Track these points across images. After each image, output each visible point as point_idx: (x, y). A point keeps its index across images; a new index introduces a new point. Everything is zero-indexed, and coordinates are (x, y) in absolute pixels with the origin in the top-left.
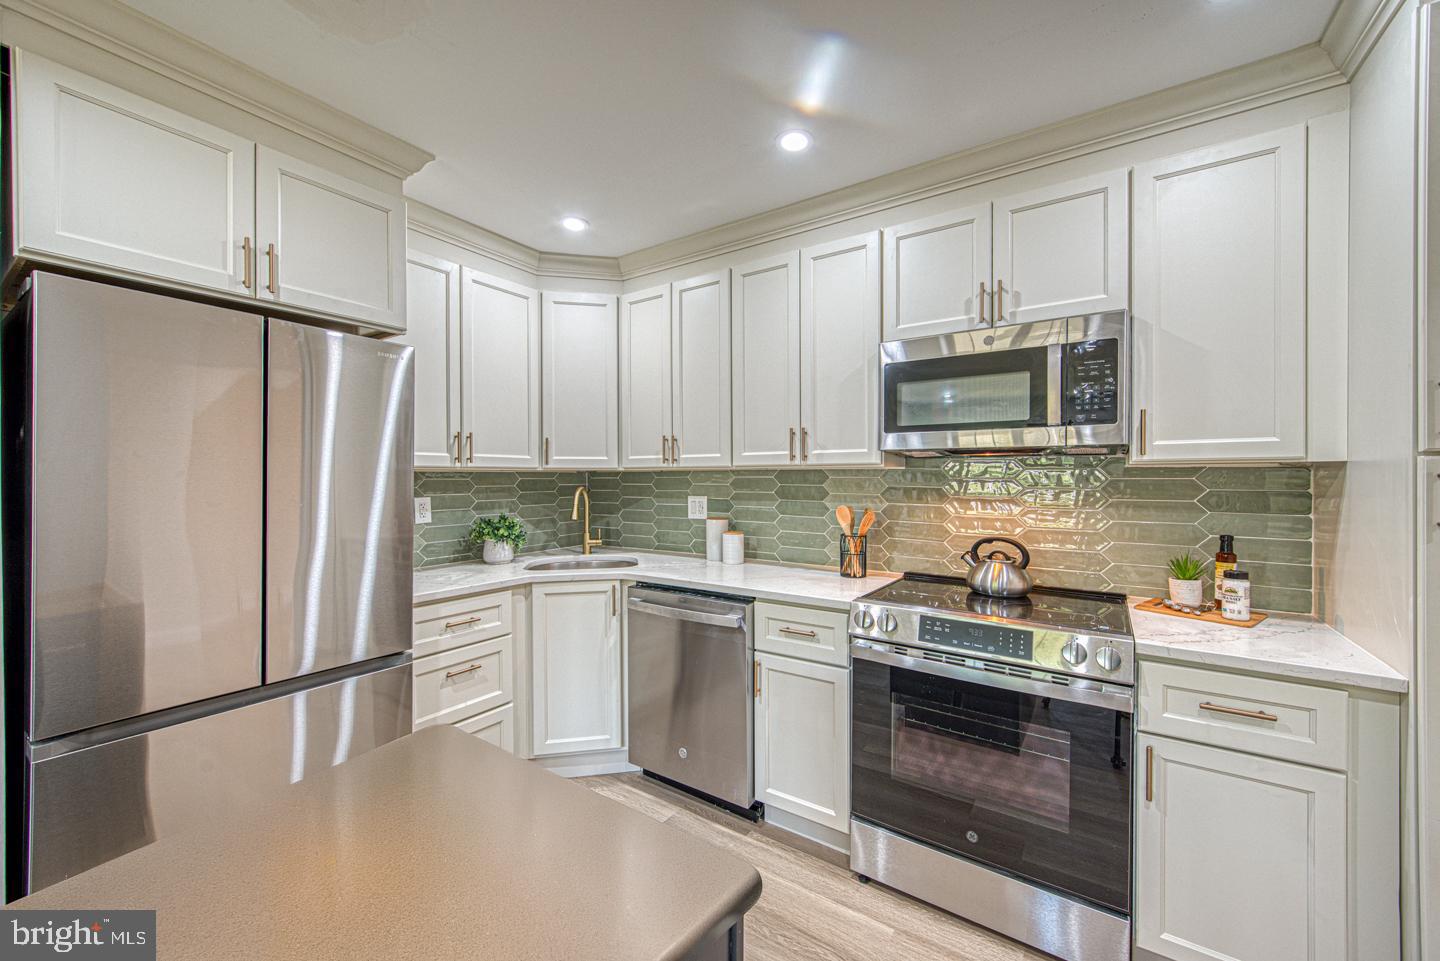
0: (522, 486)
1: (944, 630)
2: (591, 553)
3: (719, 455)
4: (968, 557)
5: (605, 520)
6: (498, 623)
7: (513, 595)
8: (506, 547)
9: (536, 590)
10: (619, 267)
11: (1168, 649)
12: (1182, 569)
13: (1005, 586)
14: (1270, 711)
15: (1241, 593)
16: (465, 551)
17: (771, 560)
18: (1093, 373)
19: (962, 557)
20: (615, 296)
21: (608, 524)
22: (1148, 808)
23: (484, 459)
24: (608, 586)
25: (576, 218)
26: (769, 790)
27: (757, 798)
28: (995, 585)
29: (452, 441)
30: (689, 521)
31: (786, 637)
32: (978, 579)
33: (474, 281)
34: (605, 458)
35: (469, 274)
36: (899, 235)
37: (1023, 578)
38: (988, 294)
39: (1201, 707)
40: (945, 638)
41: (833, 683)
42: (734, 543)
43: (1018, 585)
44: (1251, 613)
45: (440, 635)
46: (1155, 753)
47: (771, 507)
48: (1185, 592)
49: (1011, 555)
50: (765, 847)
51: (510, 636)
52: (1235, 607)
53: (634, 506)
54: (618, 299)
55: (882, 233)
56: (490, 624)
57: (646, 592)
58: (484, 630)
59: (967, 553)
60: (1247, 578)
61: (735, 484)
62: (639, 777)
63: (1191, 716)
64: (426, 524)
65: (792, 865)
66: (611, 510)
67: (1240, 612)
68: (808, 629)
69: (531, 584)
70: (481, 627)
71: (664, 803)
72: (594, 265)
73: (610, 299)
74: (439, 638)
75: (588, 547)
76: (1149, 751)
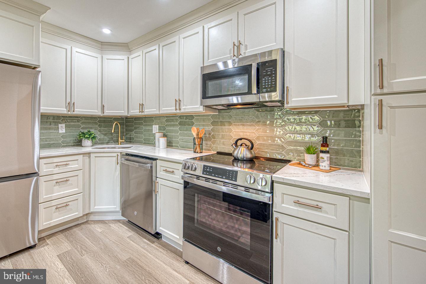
0: (100, 121)
1: (210, 170)
2: (121, 144)
3: (155, 110)
4: (234, 145)
5: (129, 134)
6: (77, 166)
7: (83, 156)
8: (89, 141)
9: (92, 155)
10: (128, 46)
11: (283, 179)
12: (309, 150)
13: (245, 156)
14: (320, 204)
15: (326, 159)
16: (77, 142)
17: (177, 147)
18: (268, 73)
19: (232, 146)
20: (127, 57)
21: (130, 135)
22: (277, 242)
23: (79, 111)
24: (115, 155)
25: (107, 29)
26: (160, 228)
27: (157, 231)
28: (241, 156)
29: (67, 105)
30: (153, 134)
31: (166, 173)
32: (235, 154)
33: (76, 52)
34: (123, 112)
35: (75, 49)
36: (209, 27)
37: (251, 153)
38: (237, 46)
39: (294, 202)
40: (210, 173)
41: (179, 190)
42: (163, 141)
43: (249, 155)
44: (330, 167)
45: (54, 168)
46: (279, 220)
47: (177, 128)
48: (310, 159)
49: (247, 145)
50: (158, 248)
51: (82, 170)
52: (324, 164)
53: (138, 129)
54: (128, 57)
55: (203, 27)
56: (73, 166)
57: (127, 157)
58: (71, 168)
59: (234, 144)
60: (329, 153)
61: (167, 121)
62: (126, 221)
63: (291, 205)
64: (63, 133)
65: (164, 255)
66: (132, 131)
67: (325, 167)
68: (171, 170)
69: (90, 153)
70: (70, 167)
71: (130, 231)
72: (121, 46)
73: (125, 57)
74: (54, 169)
75: (120, 142)
76: (277, 219)
